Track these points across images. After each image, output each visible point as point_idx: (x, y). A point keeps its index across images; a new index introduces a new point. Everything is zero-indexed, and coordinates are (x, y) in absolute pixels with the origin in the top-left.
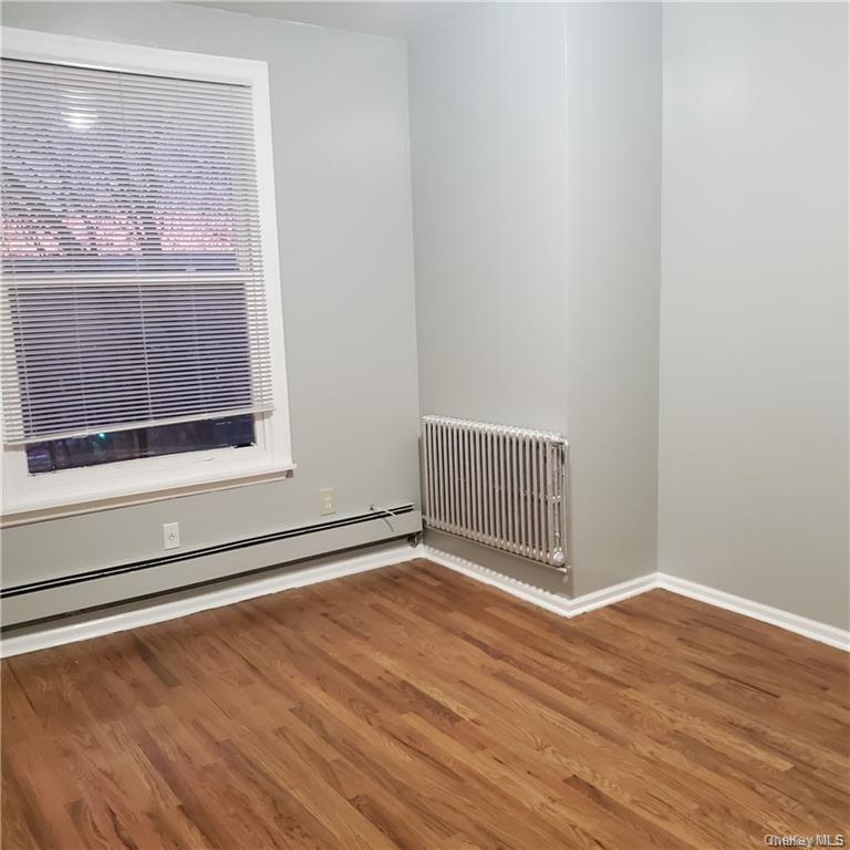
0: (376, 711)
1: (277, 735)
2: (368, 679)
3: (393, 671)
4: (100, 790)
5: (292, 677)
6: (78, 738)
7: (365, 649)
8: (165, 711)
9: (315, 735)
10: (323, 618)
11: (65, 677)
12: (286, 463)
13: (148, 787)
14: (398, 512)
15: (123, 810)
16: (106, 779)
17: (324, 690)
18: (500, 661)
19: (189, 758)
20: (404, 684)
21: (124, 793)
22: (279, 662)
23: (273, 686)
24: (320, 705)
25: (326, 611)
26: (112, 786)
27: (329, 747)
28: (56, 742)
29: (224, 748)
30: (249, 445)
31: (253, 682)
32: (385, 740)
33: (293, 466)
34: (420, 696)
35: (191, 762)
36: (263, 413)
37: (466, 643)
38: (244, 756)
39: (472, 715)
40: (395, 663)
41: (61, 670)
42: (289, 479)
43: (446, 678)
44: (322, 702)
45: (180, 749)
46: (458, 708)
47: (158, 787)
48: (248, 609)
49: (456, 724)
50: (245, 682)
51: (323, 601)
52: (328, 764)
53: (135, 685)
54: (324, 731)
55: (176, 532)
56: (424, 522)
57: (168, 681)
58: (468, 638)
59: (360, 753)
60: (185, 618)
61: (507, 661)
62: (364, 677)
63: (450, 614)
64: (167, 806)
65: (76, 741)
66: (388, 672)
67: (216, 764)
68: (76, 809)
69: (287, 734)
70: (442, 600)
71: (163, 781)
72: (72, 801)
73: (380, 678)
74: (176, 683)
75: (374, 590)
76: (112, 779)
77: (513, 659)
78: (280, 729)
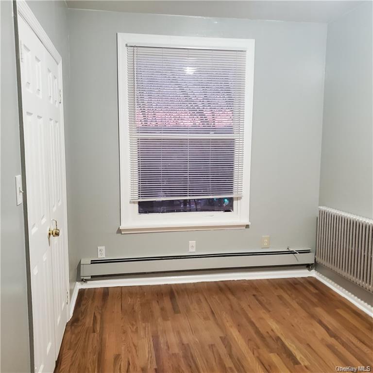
0: (259, 348)
1: (210, 347)
2: (262, 332)
3: (276, 331)
4: (129, 352)
5: (227, 321)
6: (131, 327)
7: (266, 316)
8: (169, 324)
9: (226, 352)
10: (253, 297)
11: (139, 299)
12: (246, 221)
13: (147, 356)
14: (301, 252)
15: (134, 364)
16: (133, 347)
17: (239, 331)
18: (333, 339)
19: (169, 348)
20: (278, 339)
21: (137, 356)
22: (224, 313)
23: (218, 324)
24: (235, 339)
25: (255, 293)
26: (134, 351)
27: (230, 360)
28: (123, 326)
29: (185, 347)
30: (230, 211)
31: (210, 320)
32: (257, 364)
33: (249, 223)
34: (284, 346)
35: (169, 350)
36: (237, 198)
37: (318, 325)
38: (191, 353)
39: (307, 363)
40: (278, 327)
41: (138, 296)
42: (247, 229)
43: (300, 340)
44: (235, 337)
45: (167, 342)
46: (301, 358)
47: (151, 357)
48: (222, 285)
49: (296, 366)
50: (206, 318)
51: (256, 289)
52: (225, 368)
53: (162, 309)
54: (231, 351)
55: (194, 245)
56: (315, 259)
57: (176, 310)
58: (321, 323)
59: (243, 367)
60: (194, 284)
61: (337, 340)
62: (260, 330)
63: (316, 308)
64: (151, 367)
65: (130, 328)
66: (272, 330)
67: (178, 353)
68: (117, 357)
69: (214, 348)
70: (315, 300)
71: (154, 355)
72: (117, 354)
73: (268, 332)
74: (179, 312)
75: (282, 288)
76: (135, 349)
77: (341, 339)
78: (212, 345)
